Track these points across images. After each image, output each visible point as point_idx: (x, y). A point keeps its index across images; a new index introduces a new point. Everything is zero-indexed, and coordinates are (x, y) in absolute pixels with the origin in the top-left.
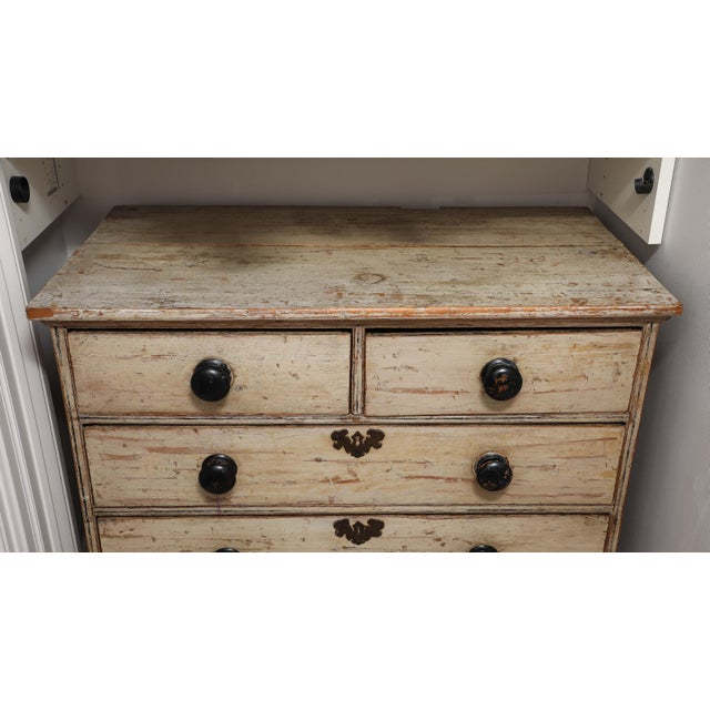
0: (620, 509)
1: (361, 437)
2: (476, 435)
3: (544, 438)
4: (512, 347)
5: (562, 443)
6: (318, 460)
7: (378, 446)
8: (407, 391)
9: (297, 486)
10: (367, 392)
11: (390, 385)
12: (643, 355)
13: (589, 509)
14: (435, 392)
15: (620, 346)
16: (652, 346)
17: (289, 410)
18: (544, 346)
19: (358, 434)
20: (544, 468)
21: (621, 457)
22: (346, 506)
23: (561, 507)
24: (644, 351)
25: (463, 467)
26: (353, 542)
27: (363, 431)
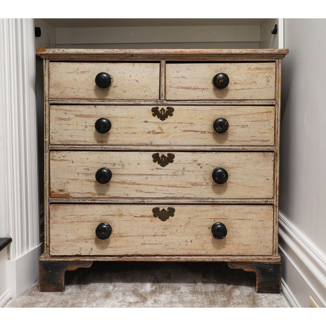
0: (278, 149)
1: (164, 111)
2: (213, 110)
3: (241, 111)
4: (224, 68)
5: (249, 114)
6: (146, 122)
7: (171, 115)
8: (183, 88)
9: (137, 135)
10: (166, 88)
11: (176, 85)
12: (277, 73)
13: (264, 148)
14: (194, 89)
15: (267, 69)
16: (280, 69)
17: (134, 98)
18: (237, 68)
19: (163, 109)
20: (243, 126)
21: (275, 121)
22: (158, 146)
23: (252, 147)
24: (278, 72)
25: (208, 126)
26: (161, 166)
27: (165, 108)
